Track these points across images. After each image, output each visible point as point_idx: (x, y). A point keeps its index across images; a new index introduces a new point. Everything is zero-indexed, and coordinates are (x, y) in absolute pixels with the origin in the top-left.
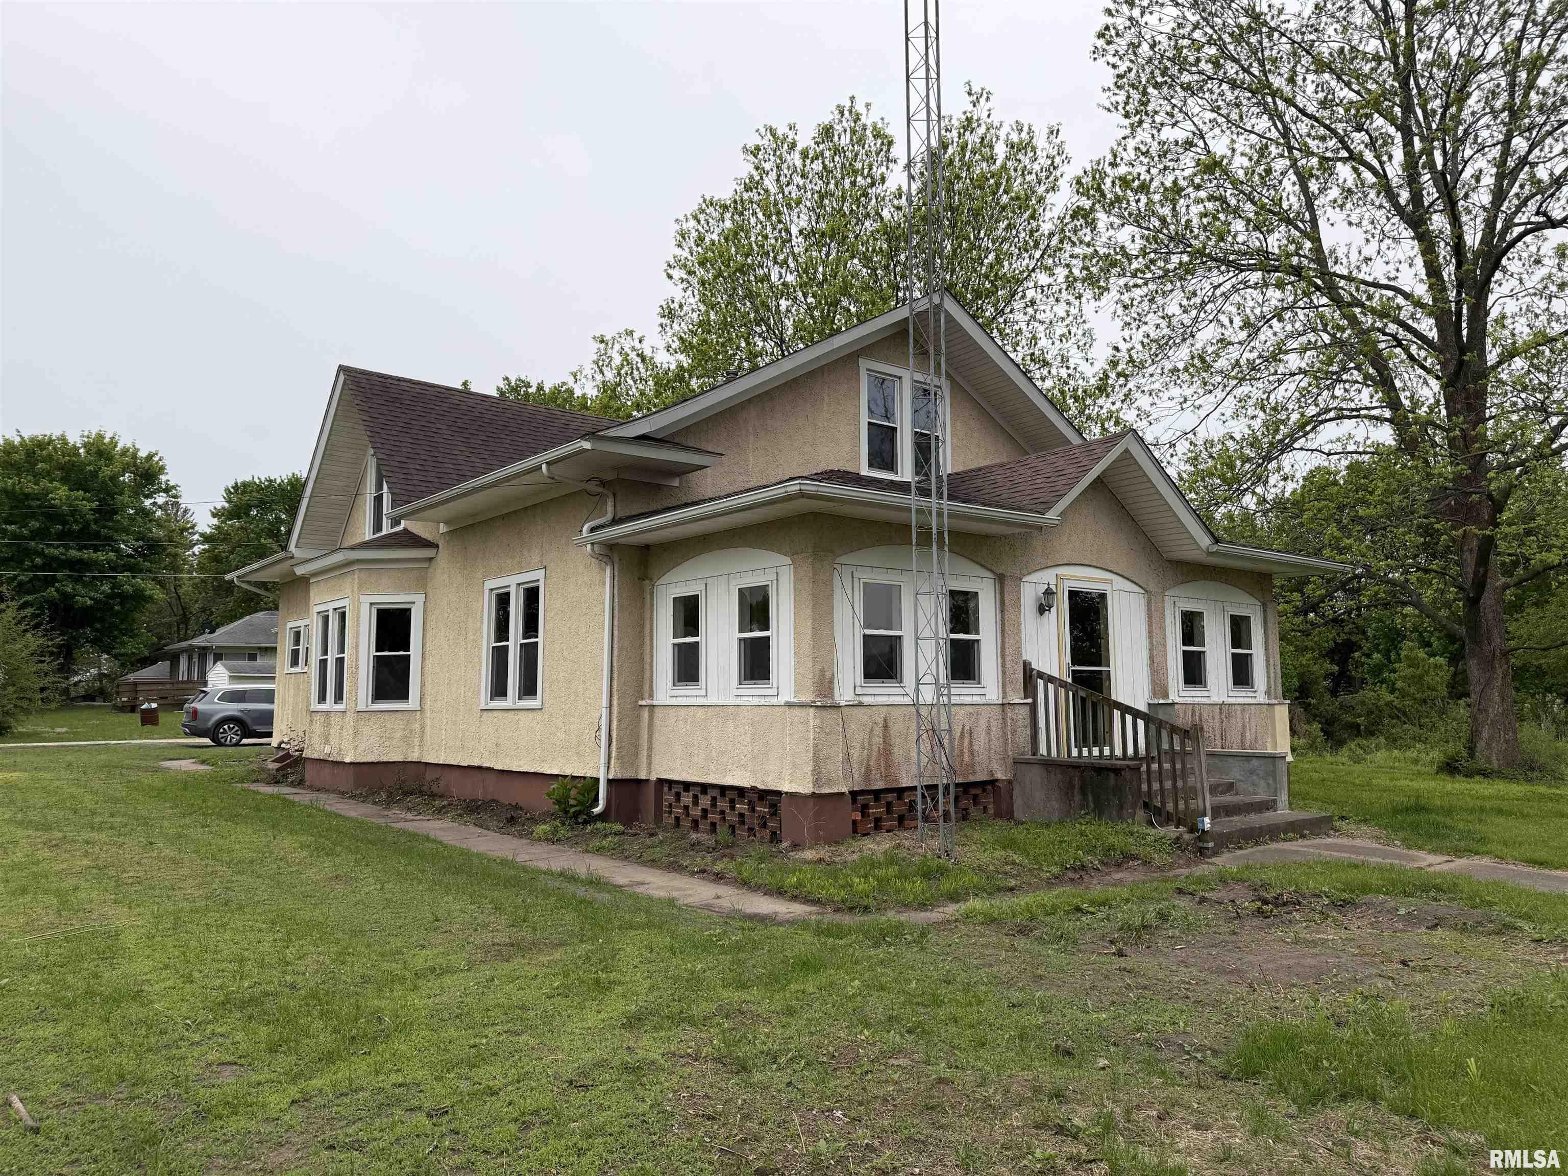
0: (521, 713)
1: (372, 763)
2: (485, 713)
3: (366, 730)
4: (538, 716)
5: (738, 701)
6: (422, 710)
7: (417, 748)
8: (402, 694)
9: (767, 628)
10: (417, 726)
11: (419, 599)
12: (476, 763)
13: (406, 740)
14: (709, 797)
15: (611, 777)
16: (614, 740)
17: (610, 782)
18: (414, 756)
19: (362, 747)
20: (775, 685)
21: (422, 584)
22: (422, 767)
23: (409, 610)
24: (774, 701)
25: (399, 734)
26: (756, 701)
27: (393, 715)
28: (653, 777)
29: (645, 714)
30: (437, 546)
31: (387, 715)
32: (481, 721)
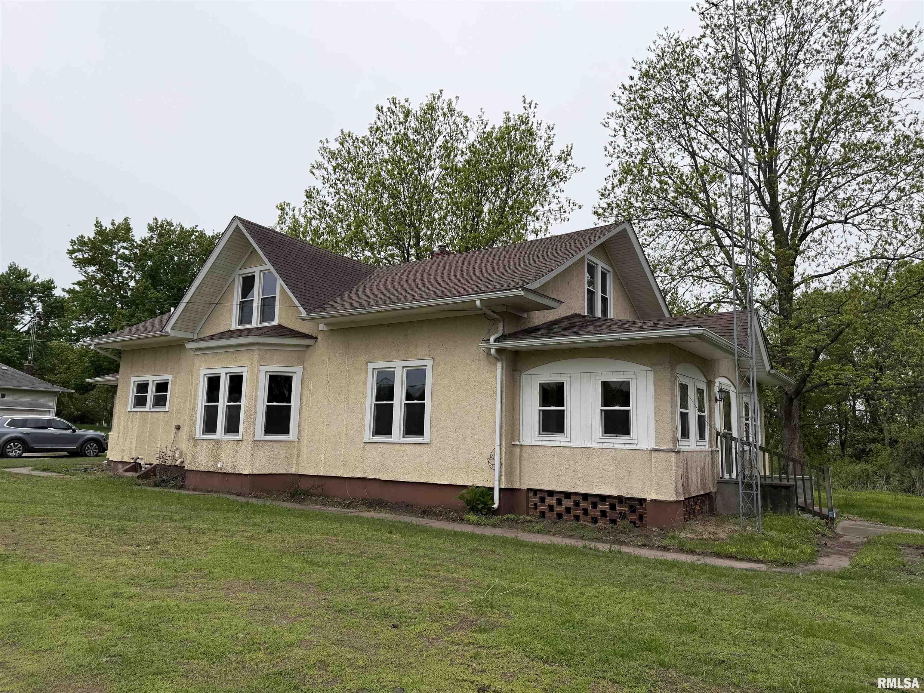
0: (407, 446)
1: (264, 475)
2: (368, 445)
3: (260, 453)
4: (426, 448)
5: (601, 446)
6: (299, 441)
7: (294, 465)
8: (285, 430)
9: (628, 405)
10: (295, 451)
11: (299, 370)
12: (360, 475)
13: (288, 460)
14: (572, 500)
15: (503, 487)
16: (503, 465)
17: (501, 489)
18: (293, 471)
19: (257, 464)
20: (635, 438)
21: (301, 362)
22: (298, 477)
23: (291, 377)
24: (634, 447)
25: (282, 456)
26: (620, 447)
27: (279, 444)
28: (524, 487)
29: (518, 450)
30: (316, 338)
31: (274, 444)
32: (364, 450)
